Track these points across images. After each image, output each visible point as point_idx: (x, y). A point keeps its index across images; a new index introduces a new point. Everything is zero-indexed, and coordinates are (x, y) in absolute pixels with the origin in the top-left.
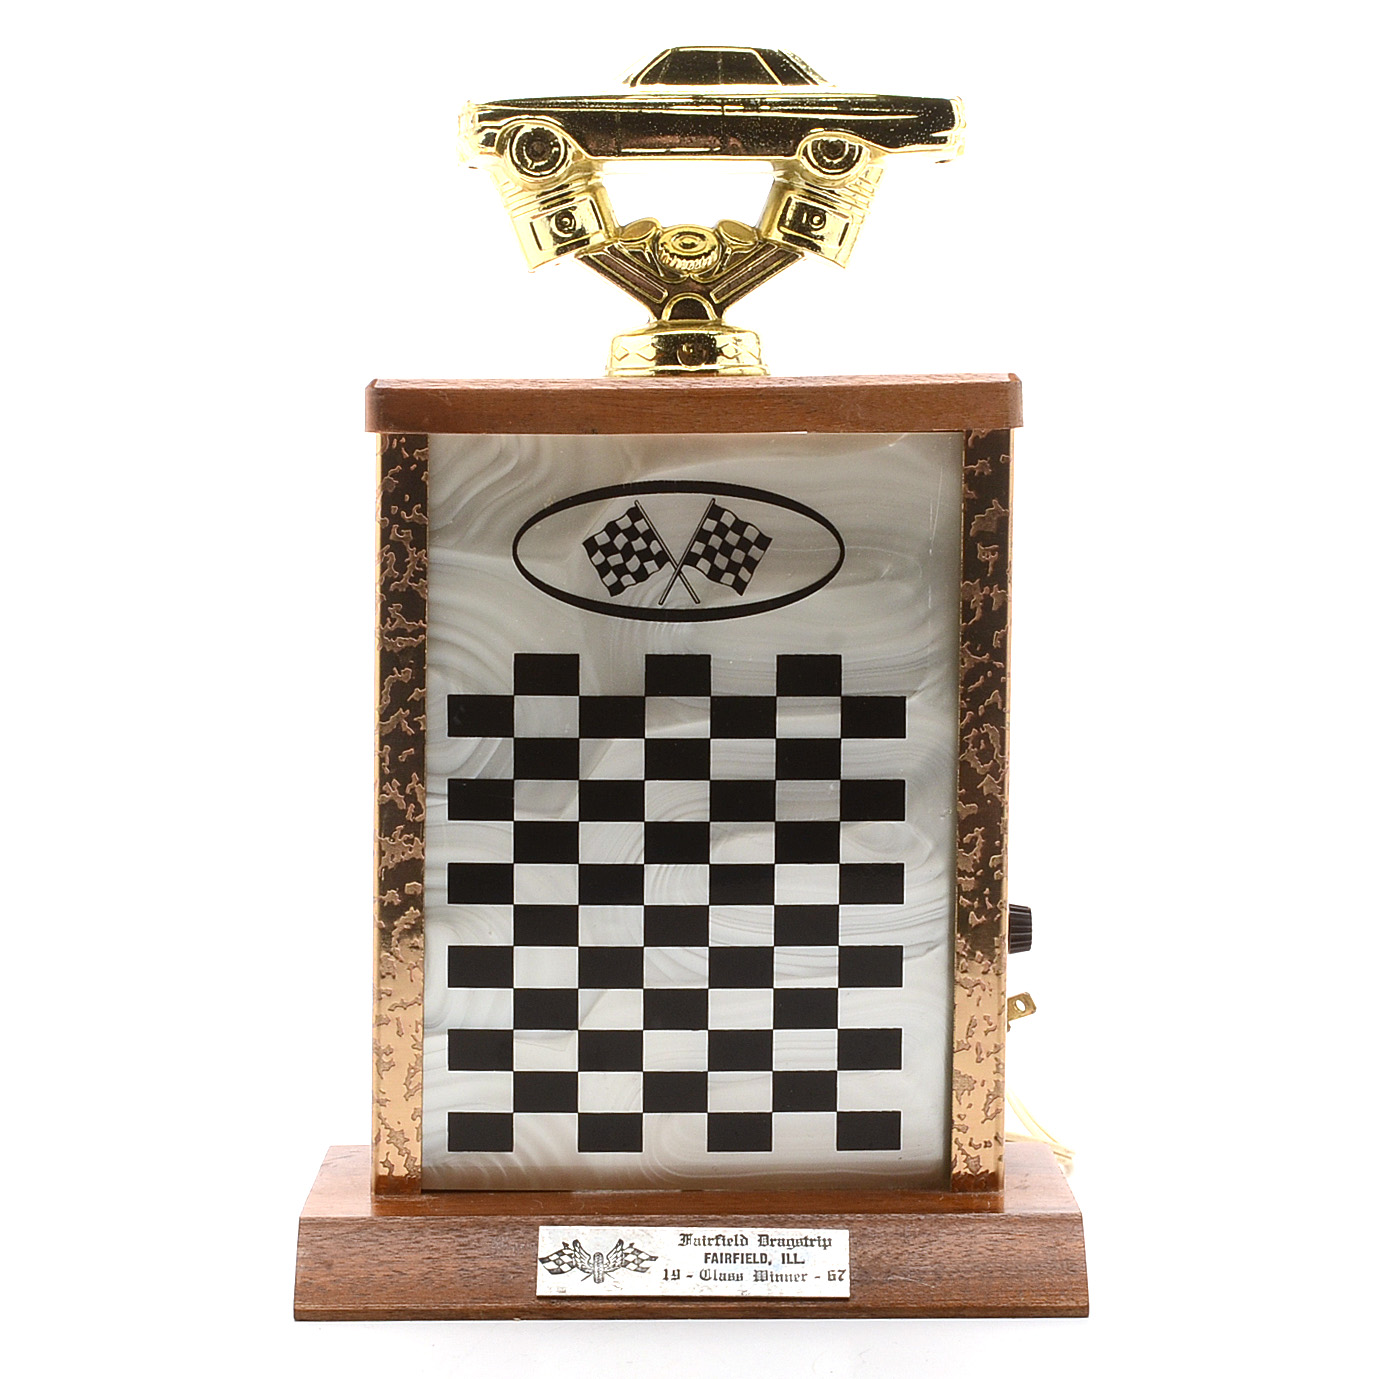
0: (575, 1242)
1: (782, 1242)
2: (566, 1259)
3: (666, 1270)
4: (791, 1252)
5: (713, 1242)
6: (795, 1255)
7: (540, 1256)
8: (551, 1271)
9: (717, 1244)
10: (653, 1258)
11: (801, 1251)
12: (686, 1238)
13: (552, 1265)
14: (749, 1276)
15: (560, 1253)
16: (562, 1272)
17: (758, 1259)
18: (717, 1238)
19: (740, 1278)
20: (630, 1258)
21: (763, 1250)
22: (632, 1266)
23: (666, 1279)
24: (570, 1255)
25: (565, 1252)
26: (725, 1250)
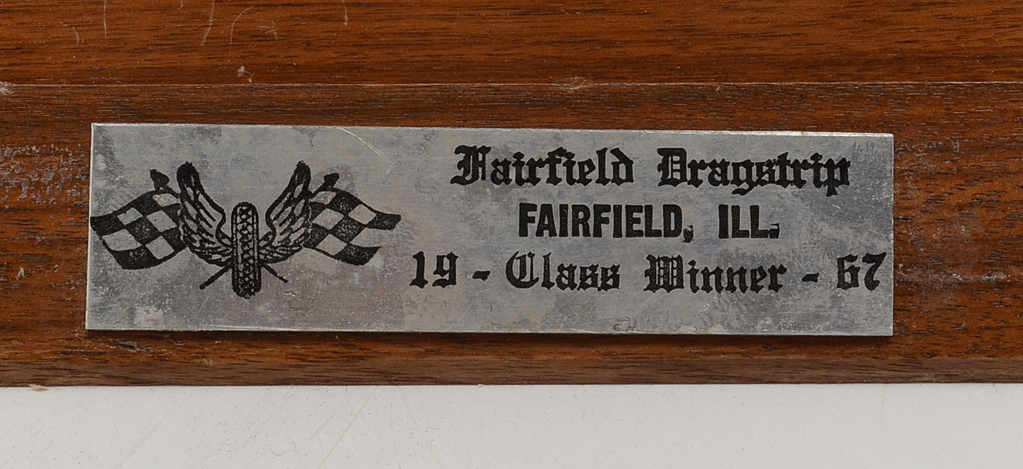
0: (187, 173)
1: (720, 172)
2: (161, 221)
3: (420, 257)
4: (744, 203)
5: (543, 173)
6: (755, 210)
7: (93, 209)
8: (125, 259)
9: (553, 179)
10: (386, 221)
11: (770, 198)
12: (471, 160)
13: (124, 241)
14: (634, 273)
15: (145, 204)
16: (152, 261)
17: (658, 224)
18: (552, 160)
19: (610, 279)
20: (328, 218)
21: (670, 195)
22: (333, 244)
23: (420, 281)
24: (169, 210)
25: (163, 200)
26: (573, 195)
